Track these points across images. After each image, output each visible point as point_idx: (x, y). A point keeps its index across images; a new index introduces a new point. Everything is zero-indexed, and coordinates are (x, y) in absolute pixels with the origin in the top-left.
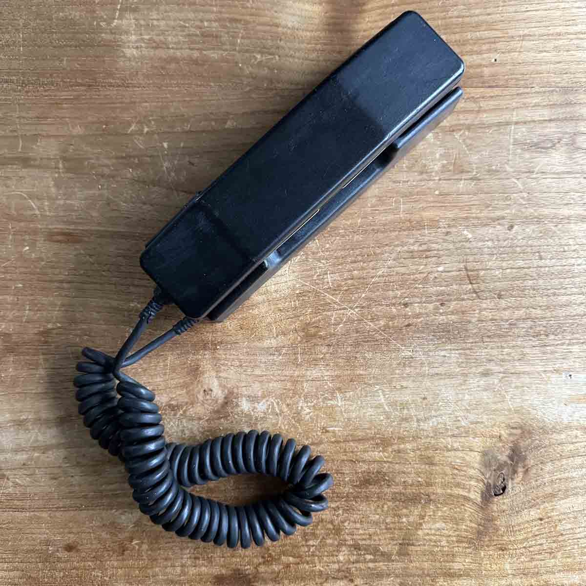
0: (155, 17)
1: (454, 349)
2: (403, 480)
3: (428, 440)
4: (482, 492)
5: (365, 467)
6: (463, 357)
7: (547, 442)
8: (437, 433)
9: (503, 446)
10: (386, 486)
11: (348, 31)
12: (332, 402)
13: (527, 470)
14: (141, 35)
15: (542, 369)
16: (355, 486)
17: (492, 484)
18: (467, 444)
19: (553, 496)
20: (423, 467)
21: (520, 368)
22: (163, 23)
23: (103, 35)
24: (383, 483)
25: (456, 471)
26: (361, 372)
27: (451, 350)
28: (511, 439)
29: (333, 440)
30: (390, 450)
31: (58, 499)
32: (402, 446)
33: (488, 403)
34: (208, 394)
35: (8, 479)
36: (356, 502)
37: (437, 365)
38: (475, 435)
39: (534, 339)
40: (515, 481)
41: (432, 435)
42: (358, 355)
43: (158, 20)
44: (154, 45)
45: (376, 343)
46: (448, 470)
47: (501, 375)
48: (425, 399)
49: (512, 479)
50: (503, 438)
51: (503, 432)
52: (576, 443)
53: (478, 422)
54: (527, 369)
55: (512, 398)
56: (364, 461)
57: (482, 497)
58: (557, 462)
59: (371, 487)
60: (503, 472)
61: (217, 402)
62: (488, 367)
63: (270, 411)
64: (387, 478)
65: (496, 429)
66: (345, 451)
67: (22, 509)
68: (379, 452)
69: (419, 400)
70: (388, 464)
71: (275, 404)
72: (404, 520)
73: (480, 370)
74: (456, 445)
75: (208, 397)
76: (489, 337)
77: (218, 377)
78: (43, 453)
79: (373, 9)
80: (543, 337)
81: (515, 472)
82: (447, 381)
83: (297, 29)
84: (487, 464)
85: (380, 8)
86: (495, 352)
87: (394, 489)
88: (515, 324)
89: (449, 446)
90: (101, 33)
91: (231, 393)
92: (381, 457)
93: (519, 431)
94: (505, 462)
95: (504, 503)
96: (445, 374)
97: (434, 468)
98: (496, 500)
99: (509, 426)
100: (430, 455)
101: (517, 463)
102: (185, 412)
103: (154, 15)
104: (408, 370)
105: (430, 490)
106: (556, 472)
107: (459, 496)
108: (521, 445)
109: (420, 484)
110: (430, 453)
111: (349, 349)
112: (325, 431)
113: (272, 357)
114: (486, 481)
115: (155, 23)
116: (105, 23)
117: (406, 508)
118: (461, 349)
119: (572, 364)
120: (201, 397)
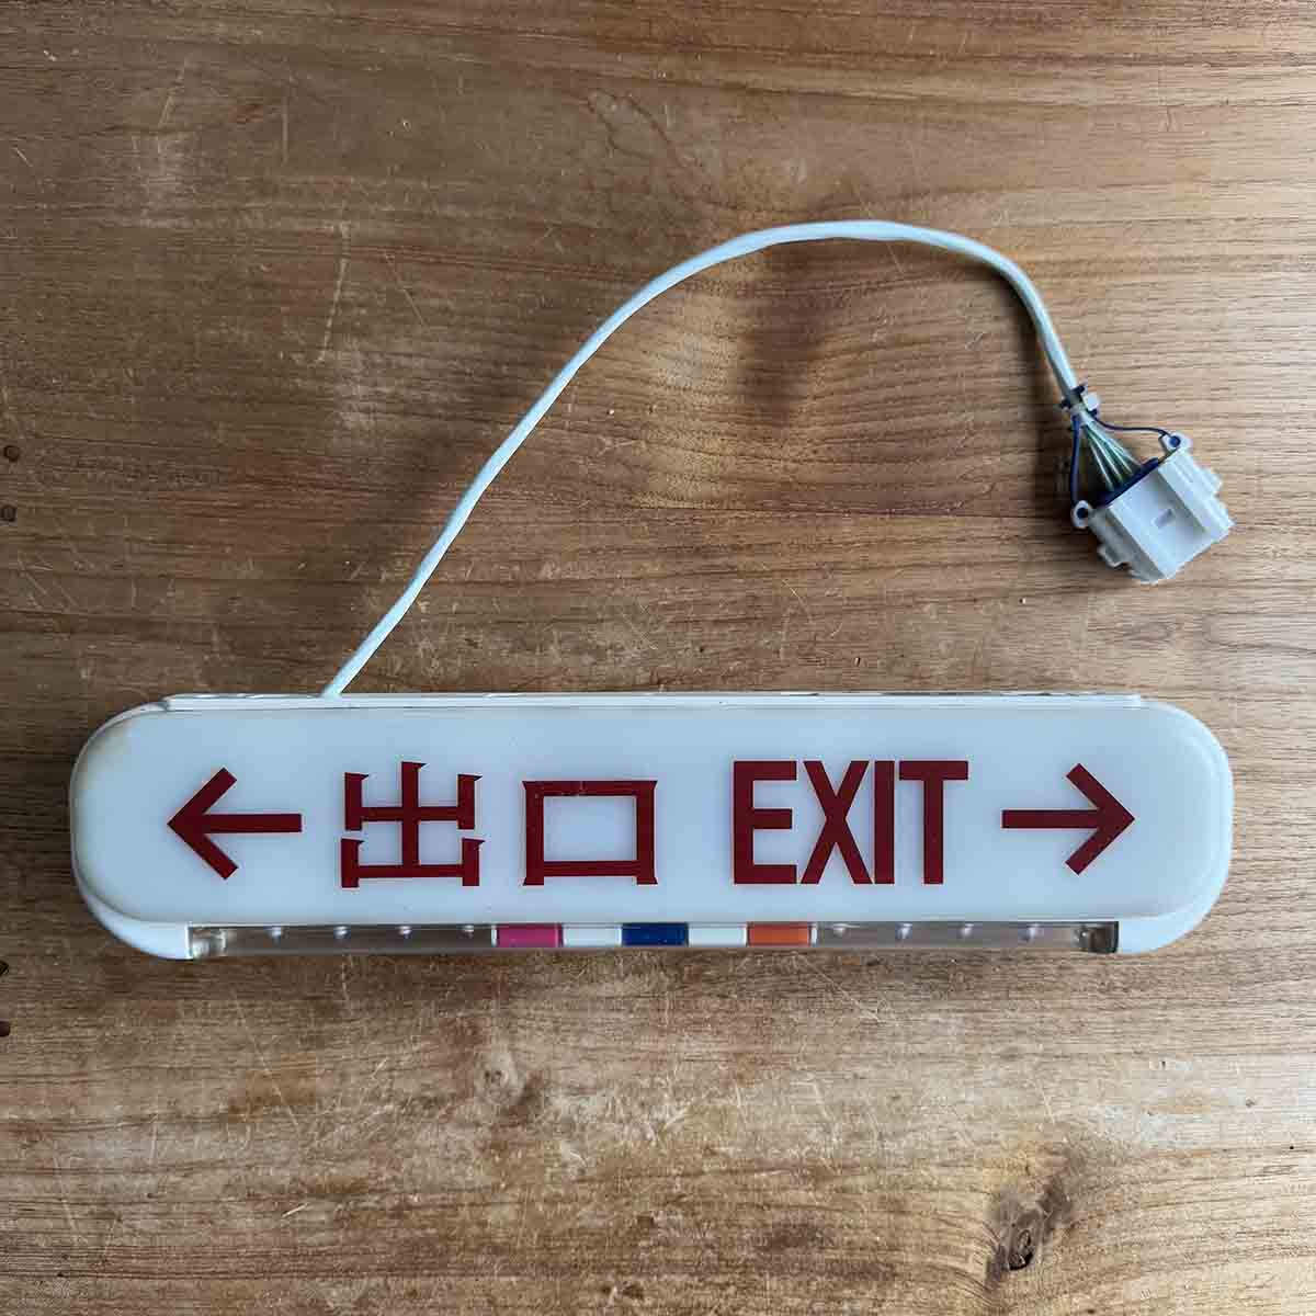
0: (402, 349)
1: (954, 1011)
2: (846, 1238)
3: (897, 1171)
4: (989, 1263)
5: (780, 1216)
6: (970, 1025)
7: (1111, 1180)
8: (914, 1160)
9: (1032, 1185)
10: (816, 1249)
11: (784, 397)
12: (724, 1101)
13: (1073, 1226)
14: (375, 385)
15: (1113, 1051)
16: (759, 1248)
17: (1007, 1249)
18: (967, 1180)
19: (1115, 1271)
20: (886, 1216)
21: (1073, 1049)
22: (419, 363)
23: (298, 381)
24: (810, 1244)
25: (943, 1226)
26: (780, 1048)
27: (948, 1011)
28: (1048, 1171)
29: (724, 1168)
30: (828, 1187)
31: (214, 1258)
32: (849, 1182)
33: (1008, 1109)
34: (493, 1081)
35: (119, 1220)
36: (761, 1275)
37: (920, 1038)
38: (983, 1164)
39: (1102, 996)
40: (1050, 1245)
41: (904, 1162)
42: (776, 1016)
43: (410, 356)
44: (402, 406)
45: (812, 995)
46: (929, 1223)
47: (1037, 1059)
48: (896, 1098)
49: (1044, 1242)
50: (1032, 1170)
51: (1032, 1160)
52: (1165, 1181)
53: (990, 1142)
54: (1086, 1048)
55: (1053, 1100)
56: (778, 1207)
57: (988, 1270)
58: (1127, 1215)
59: (788, 1250)
60: (1030, 1229)
61: (509, 1096)
62: (1013, 1044)
63: (607, 1115)
64: (818, 1235)
65: (1020, 1154)
66: (745, 1189)
67: (147, 1274)
68: (807, 1191)
69: (886, 1101)
70: (823, 1212)
71: (618, 1101)
72: (846, 1307)
73: (1000, 1049)
74: (948, 1181)
75: (493, 1086)
76: (1020, 989)
77: (513, 1050)
78: (185, 1176)
79: (834, 354)
80: (1118, 992)
81: (1050, 1229)
82: (938, 1068)
83: (684, 390)
84: (1000, 1216)
85: (848, 351)
86: (1028, 1018)
87: (831, 1255)
88: (1069, 968)
89: (935, 1183)
90: (295, 376)
91: (536, 1079)
92: (810, 1200)
93: (1061, 1159)
94: (1034, 1211)
95: (1027, 1282)
96: (936, 1056)
97: (903, 1219)
98: (1013, 1276)
99: (1045, 1149)
100: (899, 1198)
101: (1054, 1214)
102: (450, 1111)
103: (402, 345)
104: (868, 1046)
105: (895, 1256)
106: (1126, 1230)
107: (946, 1269)
108: (1066, 1183)
109: (877, 1248)
110: (899, 1194)
111: (759, 1005)
112: (709, 1151)
113: (615, 1015)
114: (997, 1244)
115: (404, 361)
116: (300, 355)
117: (850, 1286)
118: (967, 1011)
119: (1168, 1041)
120: (479, 1085)
